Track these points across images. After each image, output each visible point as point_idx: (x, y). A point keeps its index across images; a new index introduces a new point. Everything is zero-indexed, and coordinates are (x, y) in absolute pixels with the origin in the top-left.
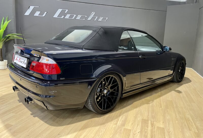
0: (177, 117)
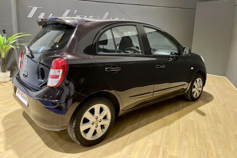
0: (196, 142)
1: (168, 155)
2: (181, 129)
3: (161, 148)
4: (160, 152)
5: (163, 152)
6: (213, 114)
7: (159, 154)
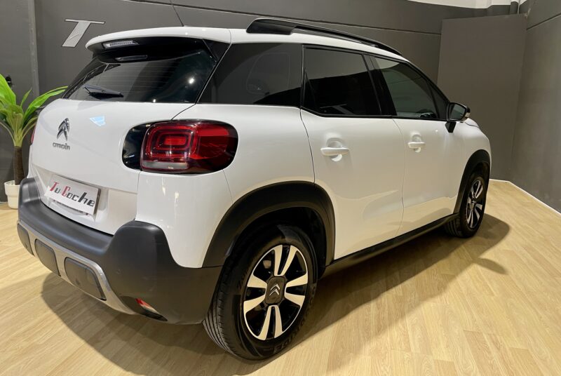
0: (541, 317)
1: (507, 349)
2: (496, 295)
3: (484, 334)
4: (488, 343)
5: (493, 342)
6: (537, 260)
7: (488, 349)
